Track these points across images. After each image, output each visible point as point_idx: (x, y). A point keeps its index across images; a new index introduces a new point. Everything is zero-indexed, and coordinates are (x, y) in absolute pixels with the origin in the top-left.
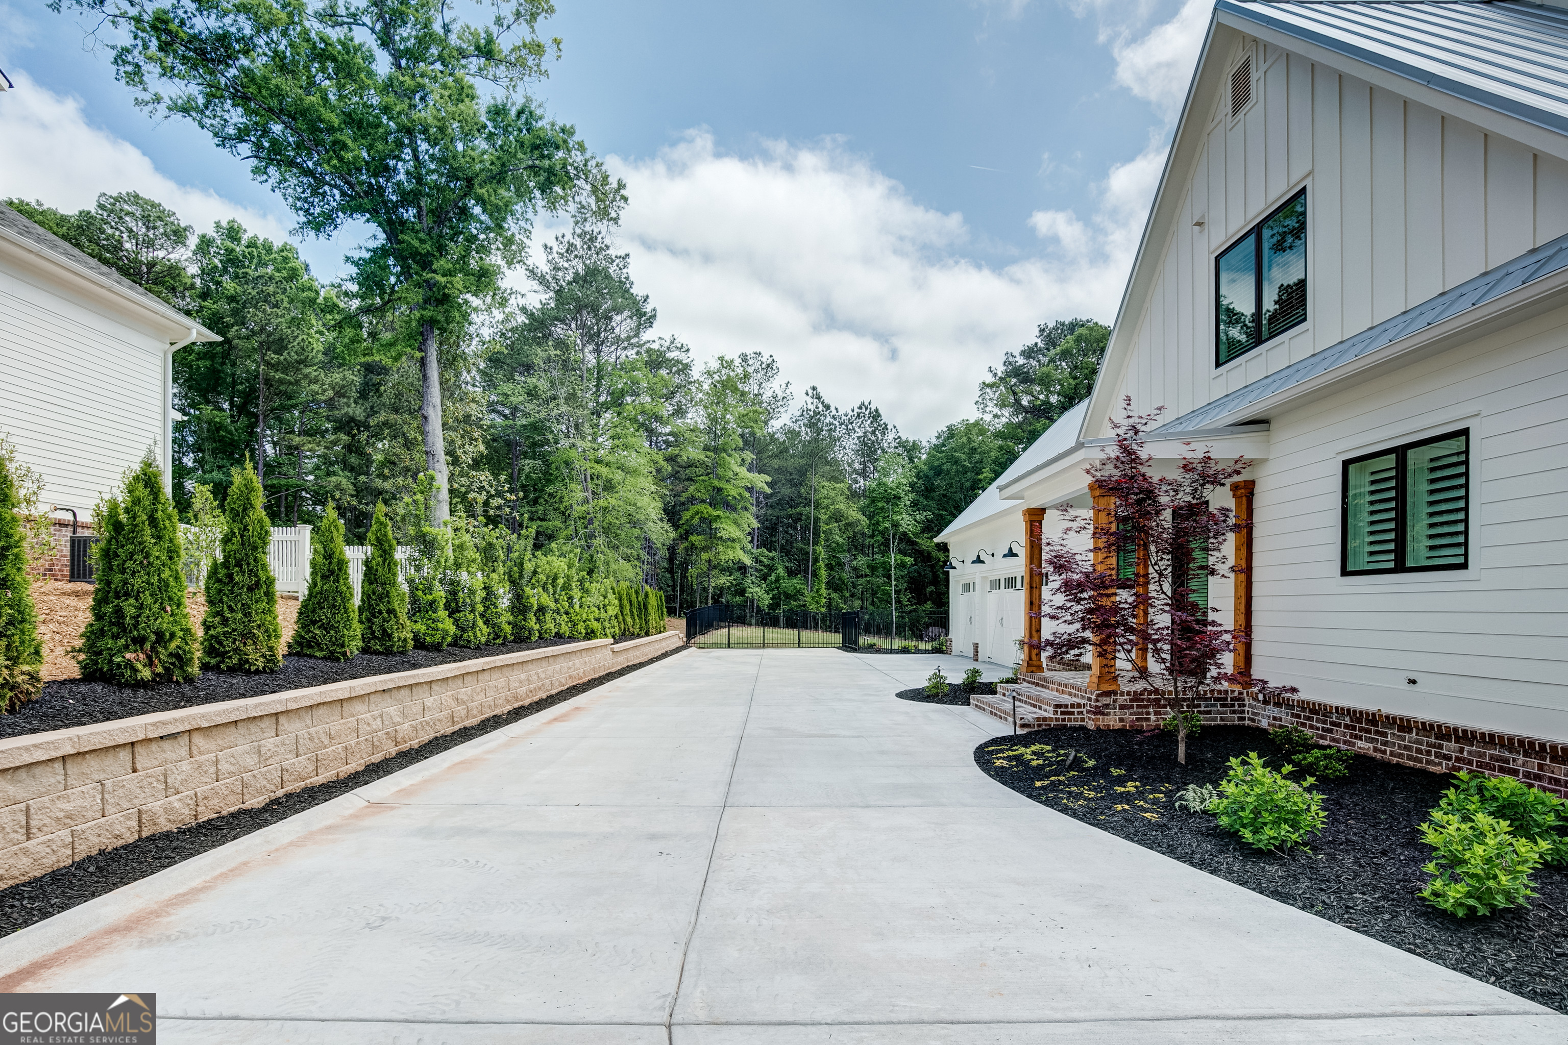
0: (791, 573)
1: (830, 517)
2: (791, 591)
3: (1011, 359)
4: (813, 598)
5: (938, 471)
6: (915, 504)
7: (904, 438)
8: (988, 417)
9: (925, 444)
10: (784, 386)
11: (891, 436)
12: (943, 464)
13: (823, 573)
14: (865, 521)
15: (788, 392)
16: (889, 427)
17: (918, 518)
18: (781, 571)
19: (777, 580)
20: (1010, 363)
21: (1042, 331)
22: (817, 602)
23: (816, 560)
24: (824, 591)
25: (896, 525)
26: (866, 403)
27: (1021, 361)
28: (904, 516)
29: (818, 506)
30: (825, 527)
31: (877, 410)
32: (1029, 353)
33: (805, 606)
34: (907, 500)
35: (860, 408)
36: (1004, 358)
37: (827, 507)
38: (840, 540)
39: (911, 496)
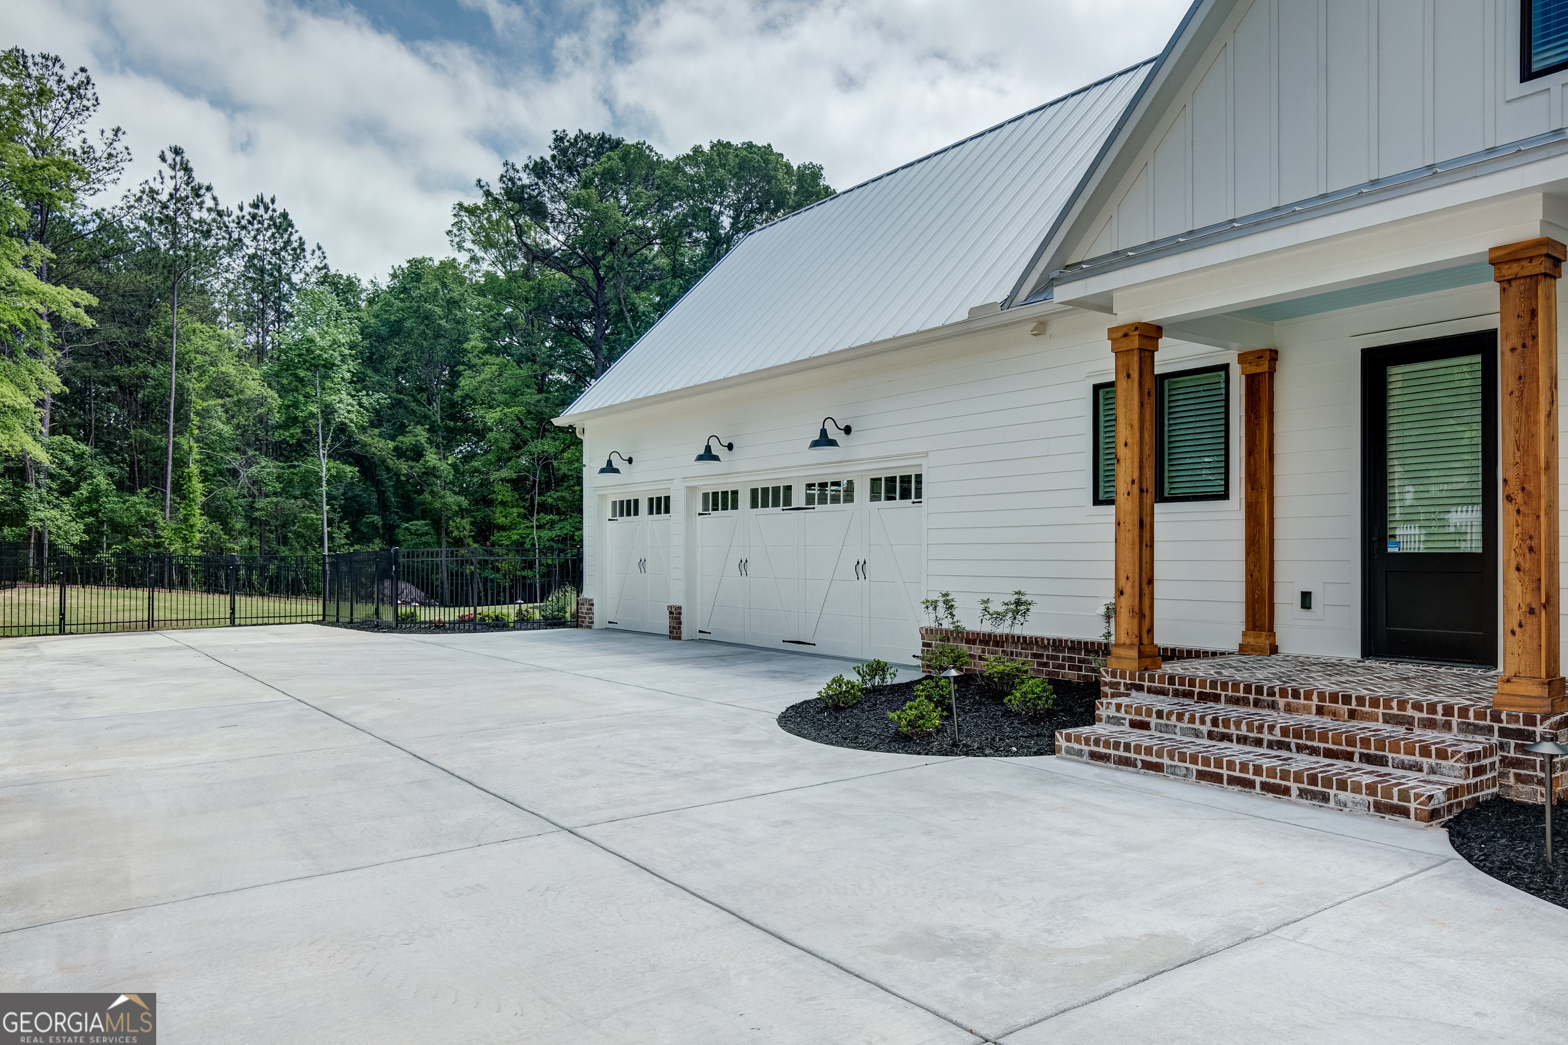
0: (125, 486)
1: (208, 388)
2: (128, 519)
3: (511, 173)
4: (176, 531)
5: (396, 329)
6: (358, 380)
7: (333, 271)
8: (463, 258)
9: (365, 284)
10: (109, 134)
11: (311, 262)
12: (404, 319)
13: (197, 486)
14: (274, 398)
15: (119, 146)
16: (309, 247)
17: (365, 400)
18: (102, 481)
19: (95, 495)
20: (511, 179)
21: (559, 139)
22: (185, 540)
23: (180, 463)
24: (199, 520)
25: (328, 411)
26: (267, 200)
27: (526, 179)
28: (344, 396)
29: (184, 365)
30: (200, 405)
31: (285, 215)
32: (539, 169)
33: (158, 545)
34: (345, 372)
35: (255, 206)
36: (502, 170)
37: (203, 372)
38: (227, 430)
39: (352, 365)
